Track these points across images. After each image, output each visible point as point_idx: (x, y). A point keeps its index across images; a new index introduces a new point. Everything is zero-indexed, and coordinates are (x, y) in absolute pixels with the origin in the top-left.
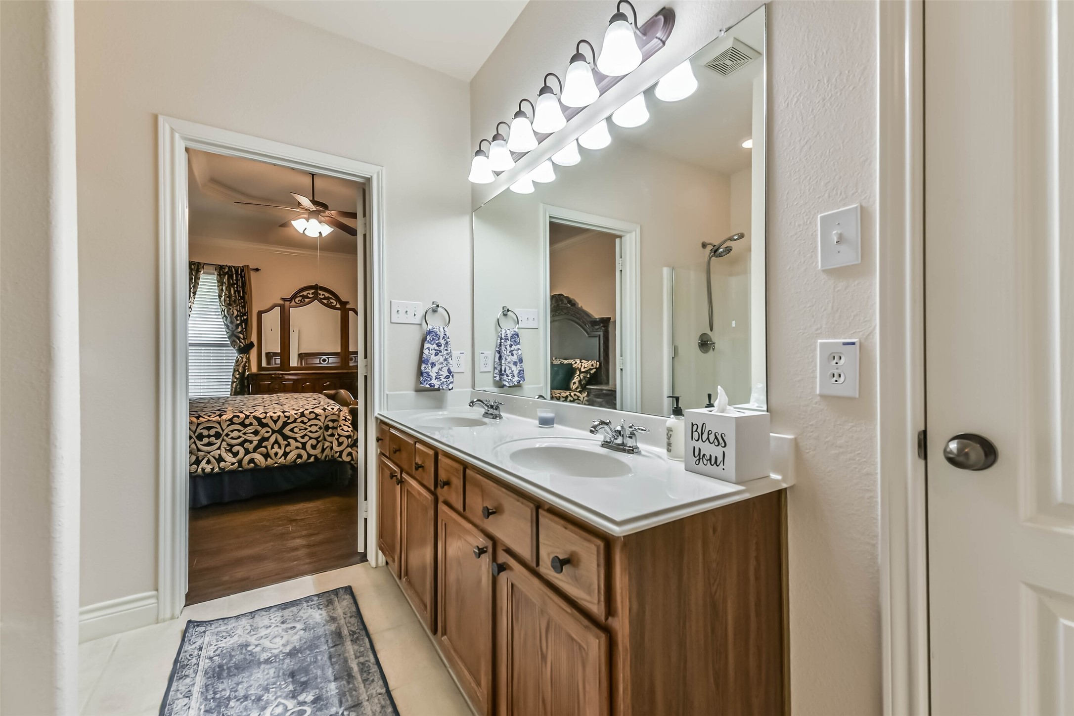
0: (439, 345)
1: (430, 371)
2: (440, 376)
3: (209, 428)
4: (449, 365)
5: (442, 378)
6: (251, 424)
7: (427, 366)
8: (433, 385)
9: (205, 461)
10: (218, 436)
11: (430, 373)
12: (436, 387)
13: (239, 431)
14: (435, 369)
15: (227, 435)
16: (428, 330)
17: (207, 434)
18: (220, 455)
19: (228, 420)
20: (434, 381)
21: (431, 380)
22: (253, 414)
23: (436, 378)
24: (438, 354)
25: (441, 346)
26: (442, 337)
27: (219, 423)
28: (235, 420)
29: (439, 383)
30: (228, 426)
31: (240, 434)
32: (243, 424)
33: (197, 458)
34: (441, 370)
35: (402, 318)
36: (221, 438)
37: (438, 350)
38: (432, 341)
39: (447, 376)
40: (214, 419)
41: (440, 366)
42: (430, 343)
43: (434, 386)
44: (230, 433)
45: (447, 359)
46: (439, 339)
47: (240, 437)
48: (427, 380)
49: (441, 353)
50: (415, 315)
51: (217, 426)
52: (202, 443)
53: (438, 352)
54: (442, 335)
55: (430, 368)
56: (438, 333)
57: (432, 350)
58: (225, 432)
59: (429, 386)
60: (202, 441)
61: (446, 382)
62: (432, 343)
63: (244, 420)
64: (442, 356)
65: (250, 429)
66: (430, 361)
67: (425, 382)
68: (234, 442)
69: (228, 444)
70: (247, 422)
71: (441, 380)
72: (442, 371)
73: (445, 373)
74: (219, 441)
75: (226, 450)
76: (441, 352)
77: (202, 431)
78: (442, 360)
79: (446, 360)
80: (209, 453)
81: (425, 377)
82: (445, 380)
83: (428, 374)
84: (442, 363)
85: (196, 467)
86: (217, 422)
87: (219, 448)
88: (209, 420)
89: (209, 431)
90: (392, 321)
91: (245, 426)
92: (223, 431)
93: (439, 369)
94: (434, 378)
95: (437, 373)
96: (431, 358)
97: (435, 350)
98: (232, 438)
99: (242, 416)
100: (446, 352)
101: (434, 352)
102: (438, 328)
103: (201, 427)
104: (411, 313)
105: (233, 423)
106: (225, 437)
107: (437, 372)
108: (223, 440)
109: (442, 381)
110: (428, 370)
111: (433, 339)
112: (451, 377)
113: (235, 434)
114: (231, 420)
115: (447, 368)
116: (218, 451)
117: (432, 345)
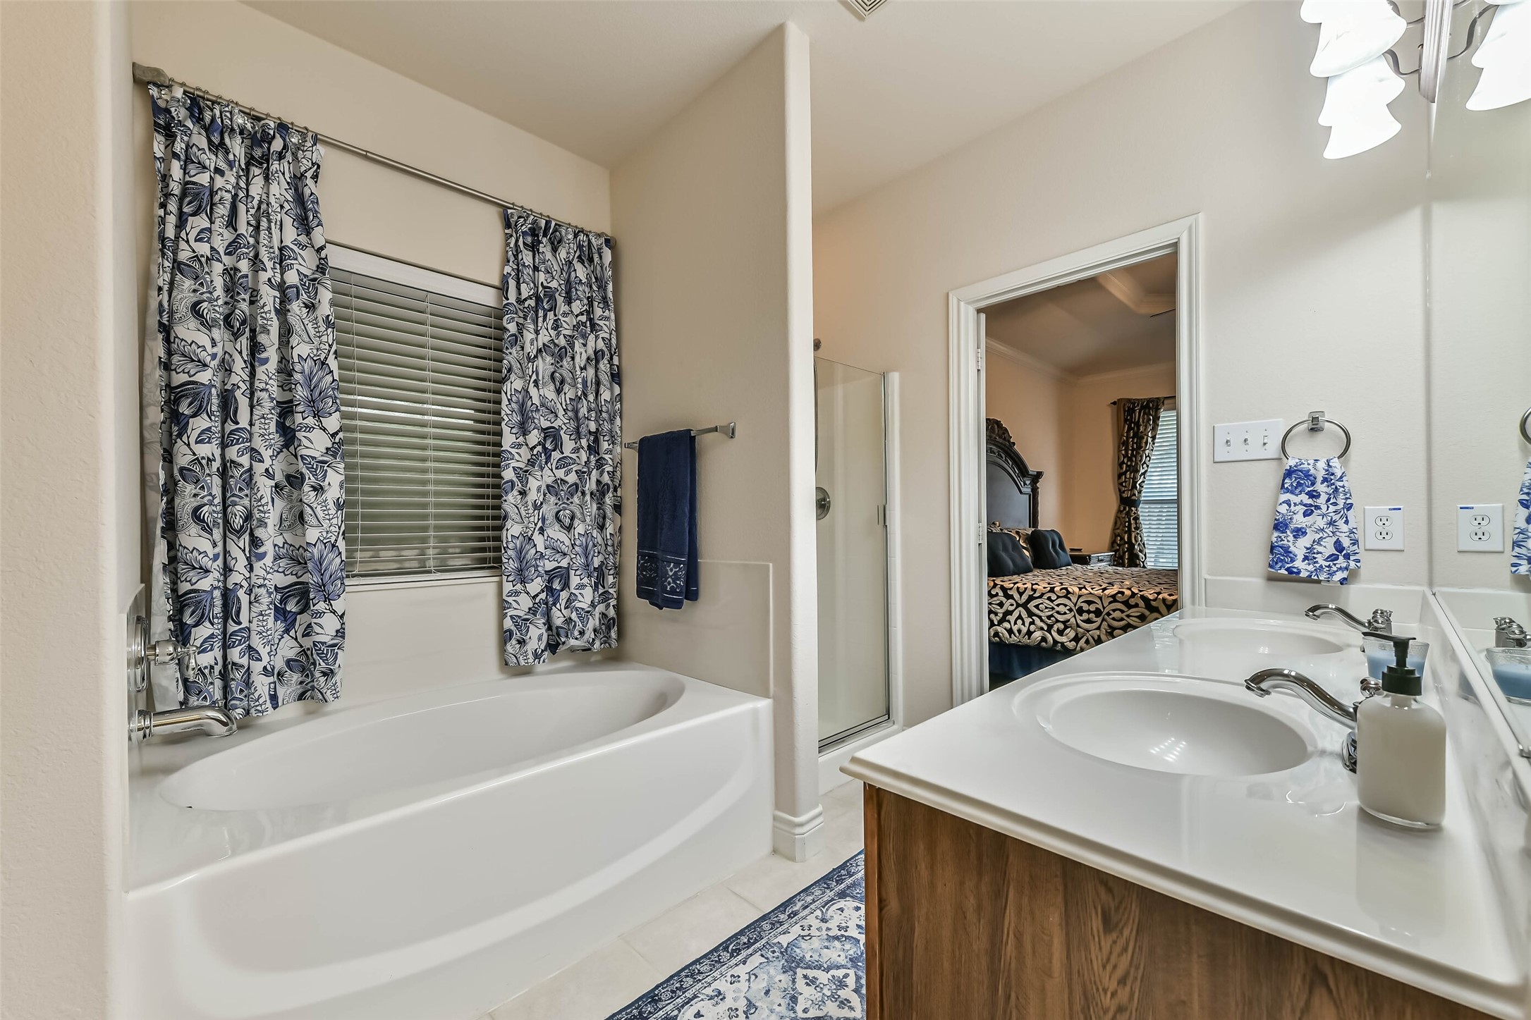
0: (1314, 495)
1: (1290, 544)
2: (1315, 556)
3: (1089, 603)
4: (1338, 534)
5: (1321, 560)
6: (1136, 605)
7: (1283, 535)
8: (1295, 570)
9: (1083, 640)
10: (1098, 613)
11: (1292, 549)
12: (1304, 574)
13: (1122, 611)
14: (1304, 542)
15: (1108, 614)
16: (1288, 468)
17: (1087, 609)
18: (1099, 636)
19: (1110, 596)
20: (1298, 563)
21: (1293, 561)
22: (1141, 593)
23: (1306, 558)
24: (1312, 511)
25: (1318, 496)
26: (1319, 479)
27: (1100, 598)
28: (1119, 597)
29: (1311, 568)
30: (1110, 603)
31: (1123, 615)
32: (1126, 603)
33: (1077, 634)
34: (1319, 544)
35: (1238, 452)
36: (1101, 617)
37: (1311, 505)
38: (1296, 488)
39: (1333, 555)
40: (1096, 592)
41: (1317, 537)
42: (1292, 493)
43: (1299, 572)
44: (1111, 612)
45: (1335, 522)
46: (1313, 484)
47: (1122, 619)
48: (1282, 561)
49: (1319, 511)
50: (1265, 444)
51: (1098, 601)
52: (1081, 618)
53: (1313, 508)
54: (1320, 475)
55: (1291, 538)
56: (1312, 471)
57: (1295, 504)
58: (1106, 611)
59: (1287, 573)
60: (1082, 616)
61: (1329, 566)
62: (1297, 491)
63: (1128, 600)
64: (1323, 516)
65: (1134, 612)
66: (1292, 526)
67: (1276, 563)
68: (1115, 624)
69: (1109, 626)
70: (1132, 602)
71: (1317, 562)
72: (1321, 545)
73: (1328, 548)
74: (1099, 620)
75: (1106, 631)
76: (1318, 508)
77: (1082, 604)
78: (1321, 523)
79: (1332, 523)
80: (1088, 631)
81: (1277, 554)
82: (1327, 564)
83: (1287, 551)
84: (1322, 530)
85: (1075, 644)
86: (1099, 597)
87: (1098, 628)
88: (1091, 593)
89: (1089, 605)
90: (1216, 460)
91: (1130, 607)
92: (1104, 608)
93: (1314, 541)
94: (1300, 557)
95: (1307, 549)
96: (1294, 521)
97: (1305, 505)
98: (1113, 619)
99: (1128, 593)
100: (1332, 508)
101: (1301, 509)
102: (1311, 462)
103: (1081, 600)
104: (1255, 441)
105: (1115, 601)
106: (1106, 617)
107: (1309, 546)
108: (1104, 620)
109: (1318, 565)
110: (1285, 542)
111: (1299, 484)
112: (1341, 558)
113: (1117, 614)
114: (1114, 596)
115: (1334, 539)
116: (1098, 632)
117: (1297, 495)
